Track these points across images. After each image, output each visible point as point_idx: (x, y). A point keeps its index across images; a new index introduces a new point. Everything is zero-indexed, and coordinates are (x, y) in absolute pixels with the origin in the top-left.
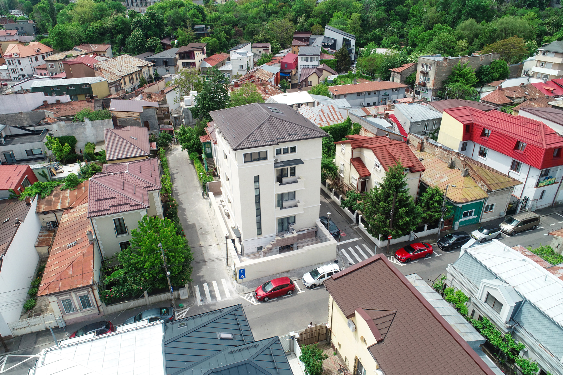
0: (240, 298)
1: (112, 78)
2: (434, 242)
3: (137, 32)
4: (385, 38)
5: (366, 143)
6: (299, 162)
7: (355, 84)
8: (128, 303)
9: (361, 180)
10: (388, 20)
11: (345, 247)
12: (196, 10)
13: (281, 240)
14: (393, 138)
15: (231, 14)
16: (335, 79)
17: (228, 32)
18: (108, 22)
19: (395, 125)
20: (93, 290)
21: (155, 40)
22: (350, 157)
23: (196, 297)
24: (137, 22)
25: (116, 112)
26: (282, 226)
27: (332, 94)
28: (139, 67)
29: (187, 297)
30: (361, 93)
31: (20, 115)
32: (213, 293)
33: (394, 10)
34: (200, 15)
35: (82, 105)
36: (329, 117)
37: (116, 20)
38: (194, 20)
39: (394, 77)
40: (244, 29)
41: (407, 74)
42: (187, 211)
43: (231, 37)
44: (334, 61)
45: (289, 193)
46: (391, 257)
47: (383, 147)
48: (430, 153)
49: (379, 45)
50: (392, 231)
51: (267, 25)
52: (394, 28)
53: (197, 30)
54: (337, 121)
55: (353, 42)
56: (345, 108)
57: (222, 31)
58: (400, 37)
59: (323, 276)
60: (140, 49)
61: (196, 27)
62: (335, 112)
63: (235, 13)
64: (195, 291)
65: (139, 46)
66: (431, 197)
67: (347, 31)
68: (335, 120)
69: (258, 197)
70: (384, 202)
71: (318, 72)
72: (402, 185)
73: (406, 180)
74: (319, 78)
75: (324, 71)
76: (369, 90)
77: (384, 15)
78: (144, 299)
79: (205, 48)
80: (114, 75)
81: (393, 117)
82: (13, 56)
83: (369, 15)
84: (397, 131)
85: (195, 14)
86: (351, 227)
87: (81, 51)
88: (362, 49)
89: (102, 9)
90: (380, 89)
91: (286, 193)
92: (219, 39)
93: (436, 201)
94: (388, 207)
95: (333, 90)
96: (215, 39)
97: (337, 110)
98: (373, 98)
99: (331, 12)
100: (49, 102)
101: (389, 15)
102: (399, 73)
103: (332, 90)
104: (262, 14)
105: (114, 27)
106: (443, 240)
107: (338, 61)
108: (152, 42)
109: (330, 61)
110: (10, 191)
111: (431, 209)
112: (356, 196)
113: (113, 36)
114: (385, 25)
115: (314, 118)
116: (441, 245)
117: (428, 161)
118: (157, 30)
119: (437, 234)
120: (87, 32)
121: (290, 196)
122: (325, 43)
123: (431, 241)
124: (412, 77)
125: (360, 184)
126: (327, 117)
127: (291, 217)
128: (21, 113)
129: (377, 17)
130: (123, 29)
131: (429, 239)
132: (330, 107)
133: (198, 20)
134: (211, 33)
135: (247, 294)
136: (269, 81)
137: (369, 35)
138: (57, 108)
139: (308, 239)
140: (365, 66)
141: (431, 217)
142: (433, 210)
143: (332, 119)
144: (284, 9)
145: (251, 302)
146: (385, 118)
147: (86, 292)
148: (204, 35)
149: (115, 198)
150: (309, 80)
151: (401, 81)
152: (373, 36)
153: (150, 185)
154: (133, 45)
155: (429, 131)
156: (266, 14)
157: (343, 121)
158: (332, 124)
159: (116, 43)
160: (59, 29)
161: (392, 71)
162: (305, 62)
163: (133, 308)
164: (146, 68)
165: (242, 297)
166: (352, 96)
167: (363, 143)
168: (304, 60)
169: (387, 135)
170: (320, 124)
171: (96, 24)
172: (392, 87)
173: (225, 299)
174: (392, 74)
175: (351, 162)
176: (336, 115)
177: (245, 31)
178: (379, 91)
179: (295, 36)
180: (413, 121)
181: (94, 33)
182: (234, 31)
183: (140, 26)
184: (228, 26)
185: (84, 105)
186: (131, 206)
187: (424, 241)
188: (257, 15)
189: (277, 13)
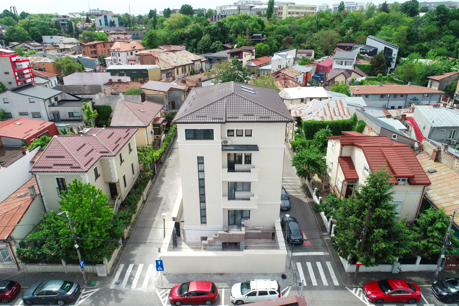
0: (155, 292)
1: (166, 67)
2: (428, 283)
3: (206, 37)
4: (432, 50)
5: (359, 141)
6: (255, 148)
7: (381, 86)
8: (46, 266)
9: (346, 183)
10: (439, 34)
11: (303, 260)
12: (257, 22)
13: (224, 234)
14: (402, 141)
15: (286, 26)
16: (362, 80)
17: (279, 40)
18: (188, 30)
19: (412, 128)
20: (10, 246)
21: (219, 43)
22: (338, 155)
23: (114, 277)
24: (208, 29)
25: (146, 90)
26: (235, 219)
27: (352, 93)
28: (193, 61)
29: (105, 275)
30: (385, 94)
31: (84, 87)
32: (132, 278)
33: (448, 24)
34: (260, 26)
35: (136, 85)
36: (334, 112)
37: (193, 28)
38: (254, 29)
39: (431, 85)
40: (294, 38)
41: (447, 82)
42: (164, 184)
43: (282, 44)
44: (368, 66)
45: (243, 183)
46: (359, 289)
47: (378, 148)
48: (448, 164)
49: (424, 56)
50: (362, 256)
51: (316, 35)
52: (445, 42)
53: (255, 37)
54: (342, 117)
55: (395, 52)
56: (359, 106)
57: (275, 39)
58: (449, 50)
59: (254, 294)
60: (206, 50)
61: (254, 35)
62: (343, 107)
63: (289, 25)
64: (117, 270)
65: (206, 47)
66: (431, 222)
67: (392, 42)
68: (340, 115)
69: (202, 181)
70: (356, 216)
71: (346, 73)
72: (386, 197)
73: (392, 193)
74: (346, 78)
75: (353, 73)
76: (395, 92)
77: (436, 29)
78: (62, 266)
79: (254, 50)
80: (168, 65)
81: (411, 120)
82: (116, 50)
83: (419, 28)
84: (413, 136)
85: (255, 25)
86: (322, 237)
87: (163, 49)
88: (403, 59)
89: (186, 20)
90: (408, 93)
91: (240, 183)
92: (271, 45)
93: (437, 229)
94: (360, 224)
95: (355, 90)
96: (266, 45)
97: (345, 105)
98: (399, 101)
99: (379, 25)
100: (113, 81)
101: (441, 30)
102: (438, 81)
103: (353, 89)
104: (314, 27)
105: (191, 33)
106: (442, 285)
107: (372, 67)
108: (215, 45)
109: (364, 66)
110: (23, 140)
111: (429, 237)
112: (335, 201)
113: (190, 39)
114: (435, 39)
115: (317, 111)
116: (437, 291)
117: (443, 174)
118: (223, 37)
119: (434, 272)
120: (171, 36)
121: (244, 187)
122: (363, 50)
123: (423, 280)
124: (453, 85)
125: (345, 188)
126: (332, 111)
127: (246, 211)
128: (85, 86)
129: (427, 31)
130: (197, 34)
131: (422, 277)
132: (338, 102)
133: (257, 30)
134: (266, 40)
135: (164, 290)
136: (295, 78)
137: (415, 47)
138: (117, 85)
139: (263, 240)
140: (402, 73)
141: (427, 248)
142: (431, 240)
143: (337, 114)
144: (334, 22)
145: (162, 301)
146: (401, 120)
147: (5, 246)
148: (259, 42)
149: (63, 157)
150: (336, 80)
151: (439, 89)
152: (418, 47)
153: (107, 151)
154: (202, 47)
155: (456, 141)
156: (318, 26)
157: (349, 117)
158: (335, 119)
159: (191, 46)
160: (151, 33)
161: (430, 79)
162: (340, 65)
163: (52, 273)
164: (199, 62)
165: (157, 291)
166: (374, 97)
167: (355, 141)
168: (339, 64)
169: (394, 137)
170: (322, 117)
171: (179, 31)
172: (423, 92)
173: (139, 289)
174: (430, 81)
175: (339, 162)
176: (343, 110)
177: (295, 40)
178: (407, 94)
179: (338, 45)
180: (434, 125)
181: (176, 37)
182: (285, 40)
183: (210, 32)
184: (281, 35)
185: (138, 85)
186: (72, 168)
187: (413, 279)
188: (309, 27)
189: (328, 26)
